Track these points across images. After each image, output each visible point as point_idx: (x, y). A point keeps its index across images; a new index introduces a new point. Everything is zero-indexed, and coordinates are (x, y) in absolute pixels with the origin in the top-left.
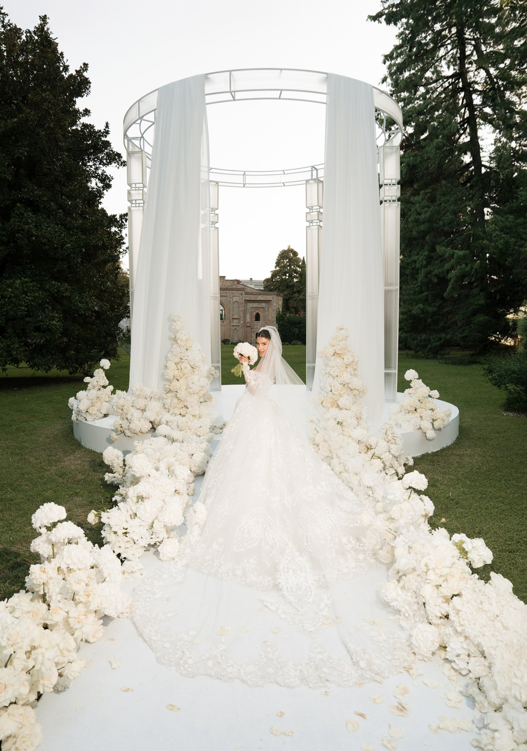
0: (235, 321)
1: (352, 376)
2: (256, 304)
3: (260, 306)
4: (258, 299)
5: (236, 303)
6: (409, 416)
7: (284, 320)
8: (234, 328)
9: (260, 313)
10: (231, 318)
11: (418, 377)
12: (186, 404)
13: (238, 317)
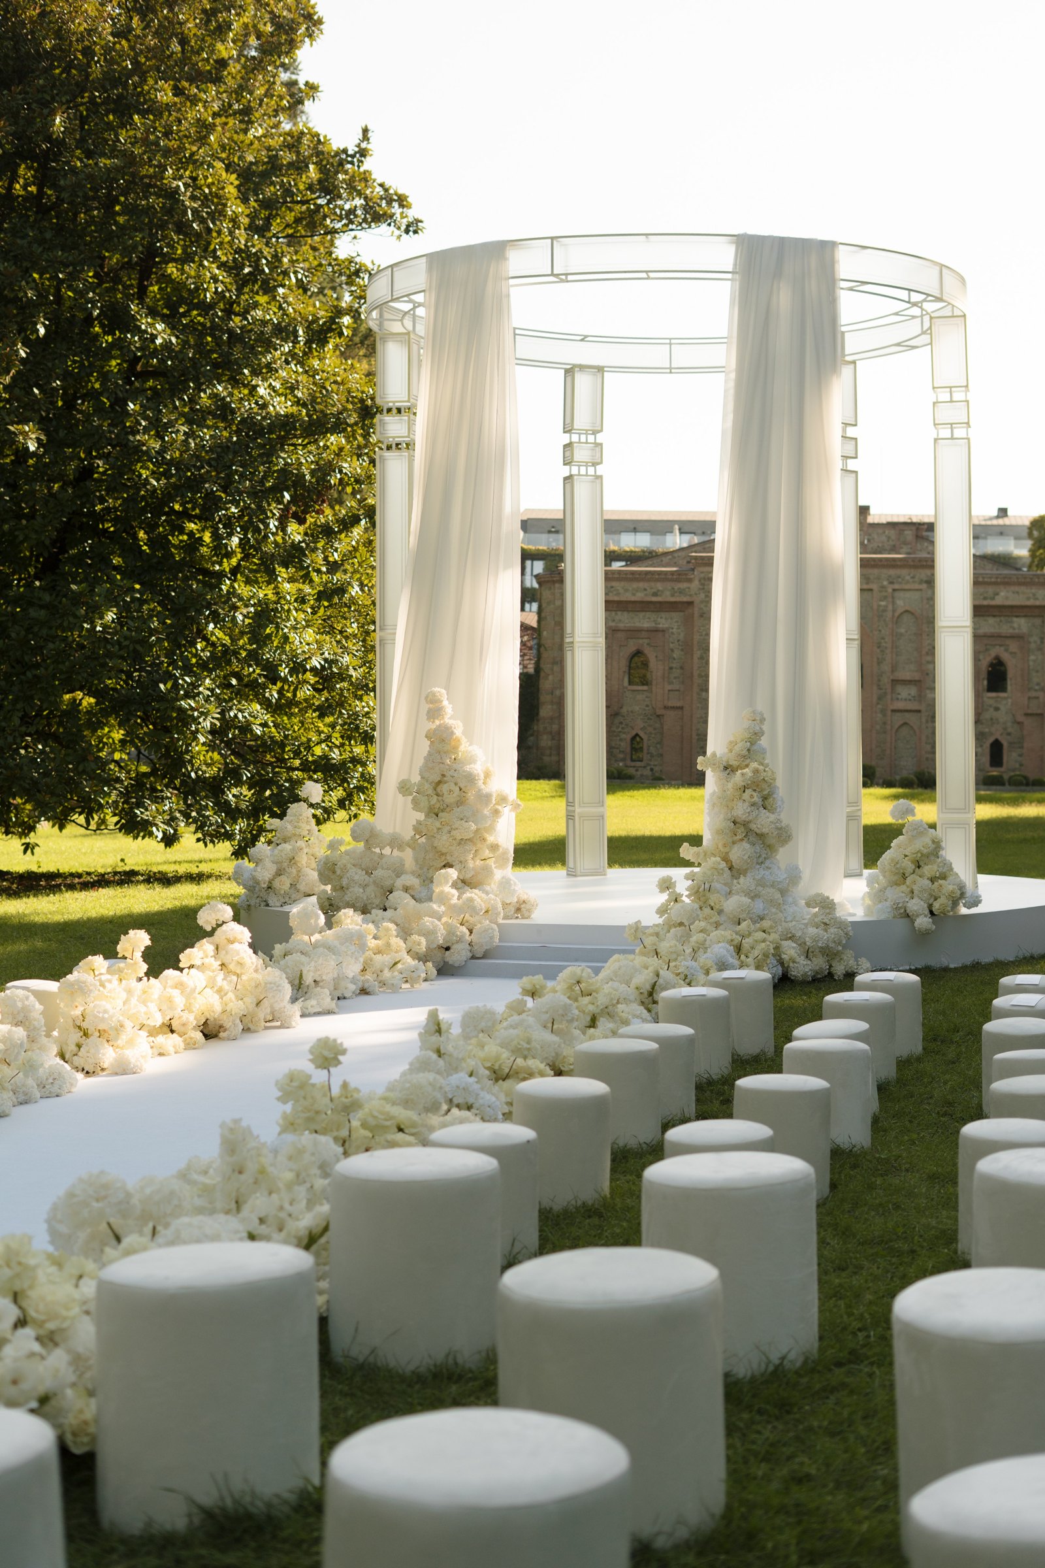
0: (905, 692)
2: (991, 620)
3: (1005, 629)
4: (998, 601)
5: (906, 618)
8: (898, 719)
9: (1005, 657)
10: (885, 680)
12: (449, 859)
13: (917, 676)
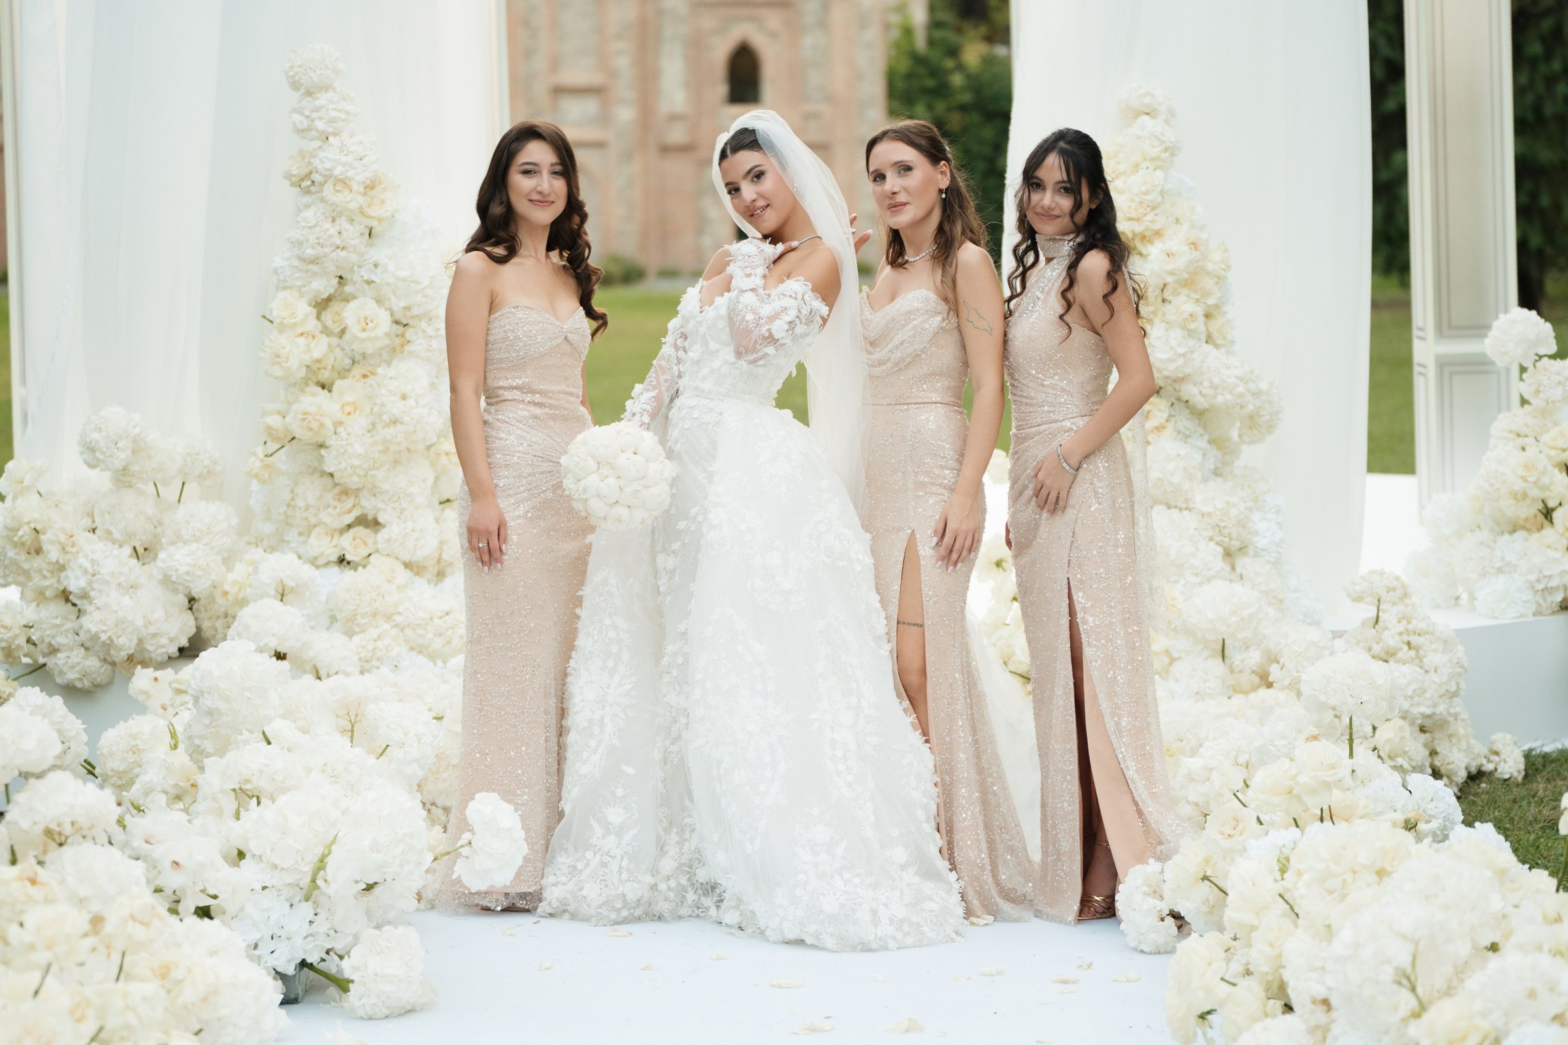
0: (575, 109)
1: (1191, 342)
6: (1514, 546)
7: (941, 90)
9: (758, 40)
10: (542, 88)
11: (1553, 349)
12: (368, 505)
13: (595, 79)
